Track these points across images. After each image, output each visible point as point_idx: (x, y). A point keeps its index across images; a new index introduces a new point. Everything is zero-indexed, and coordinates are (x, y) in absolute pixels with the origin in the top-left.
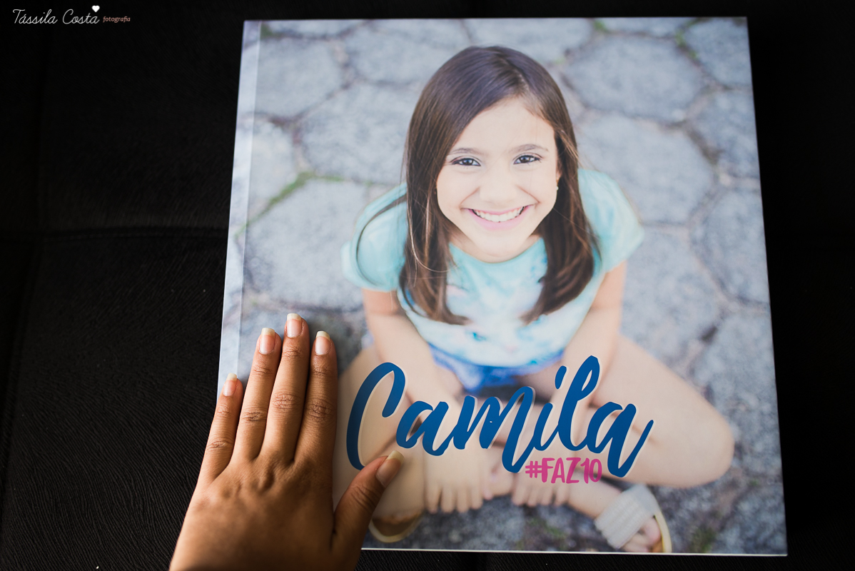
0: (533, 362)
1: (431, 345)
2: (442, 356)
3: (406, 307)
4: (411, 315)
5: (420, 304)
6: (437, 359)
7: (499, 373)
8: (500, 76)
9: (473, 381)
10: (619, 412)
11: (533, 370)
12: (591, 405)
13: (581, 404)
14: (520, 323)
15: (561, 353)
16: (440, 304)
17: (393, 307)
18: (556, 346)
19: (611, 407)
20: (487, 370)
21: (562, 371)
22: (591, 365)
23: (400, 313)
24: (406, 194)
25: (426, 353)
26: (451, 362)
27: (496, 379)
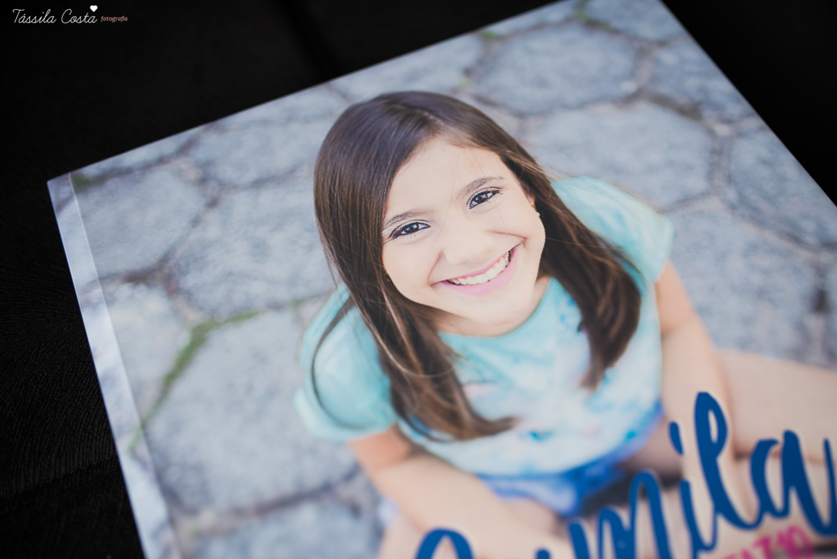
0: (631, 435)
1: (482, 477)
2: (504, 485)
3: (420, 440)
4: (434, 448)
5: (439, 427)
6: (501, 493)
7: (595, 472)
8: (402, 122)
9: (565, 499)
10: (777, 449)
11: (637, 445)
12: (738, 455)
13: (724, 461)
14: (583, 394)
15: (659, 407)
16: (466, 416)
17: (401, 448)
18: (646, 399)
19: (763, 448)
20: (575, 476)
21: (674, 430)
22: (705, 404)
23: (416, 452)
24: (350, 297)
25: (480, 491)
26: (522, 486)
27: (594, 482)
